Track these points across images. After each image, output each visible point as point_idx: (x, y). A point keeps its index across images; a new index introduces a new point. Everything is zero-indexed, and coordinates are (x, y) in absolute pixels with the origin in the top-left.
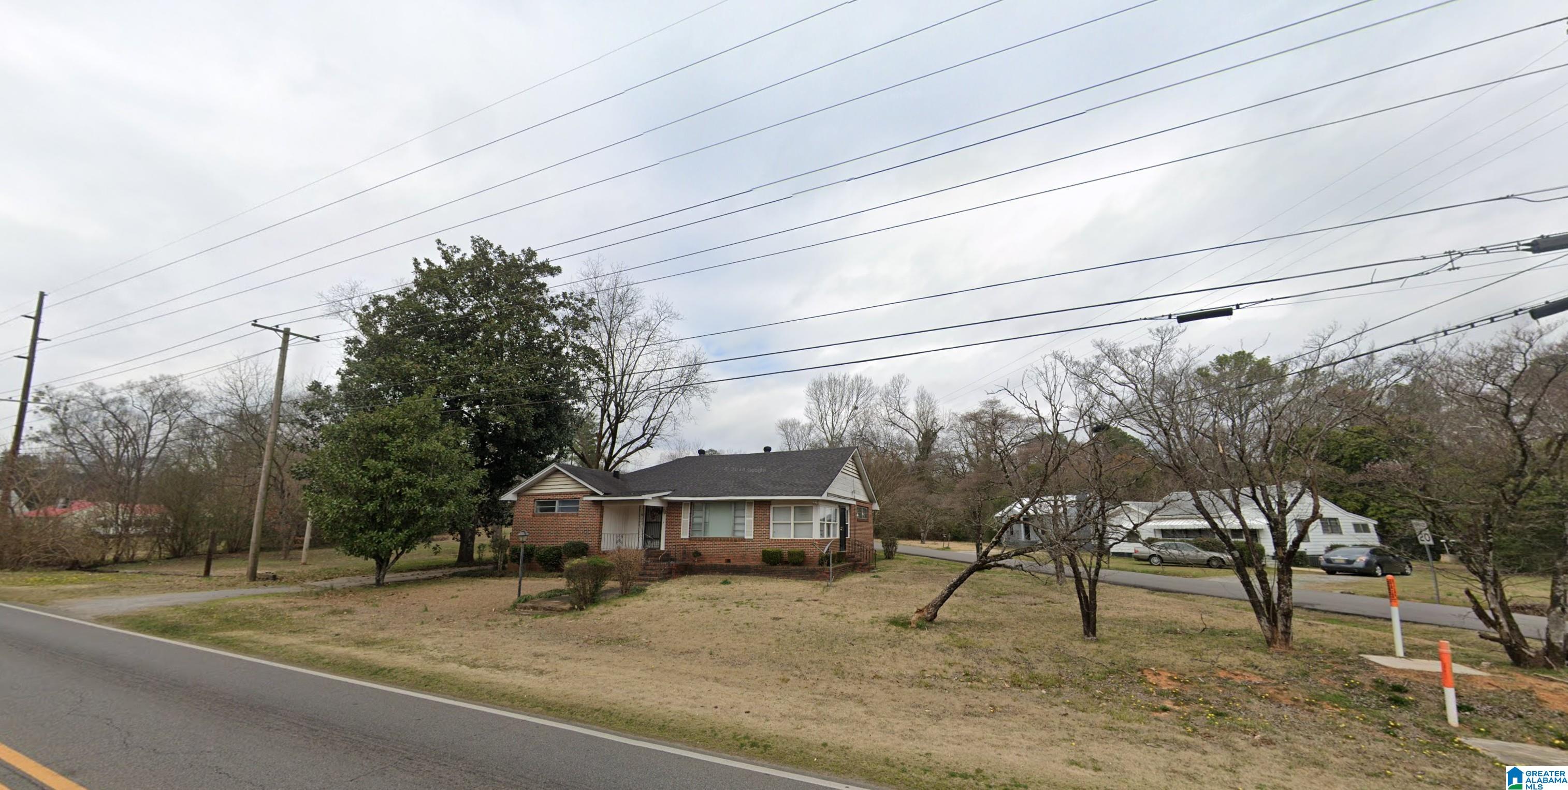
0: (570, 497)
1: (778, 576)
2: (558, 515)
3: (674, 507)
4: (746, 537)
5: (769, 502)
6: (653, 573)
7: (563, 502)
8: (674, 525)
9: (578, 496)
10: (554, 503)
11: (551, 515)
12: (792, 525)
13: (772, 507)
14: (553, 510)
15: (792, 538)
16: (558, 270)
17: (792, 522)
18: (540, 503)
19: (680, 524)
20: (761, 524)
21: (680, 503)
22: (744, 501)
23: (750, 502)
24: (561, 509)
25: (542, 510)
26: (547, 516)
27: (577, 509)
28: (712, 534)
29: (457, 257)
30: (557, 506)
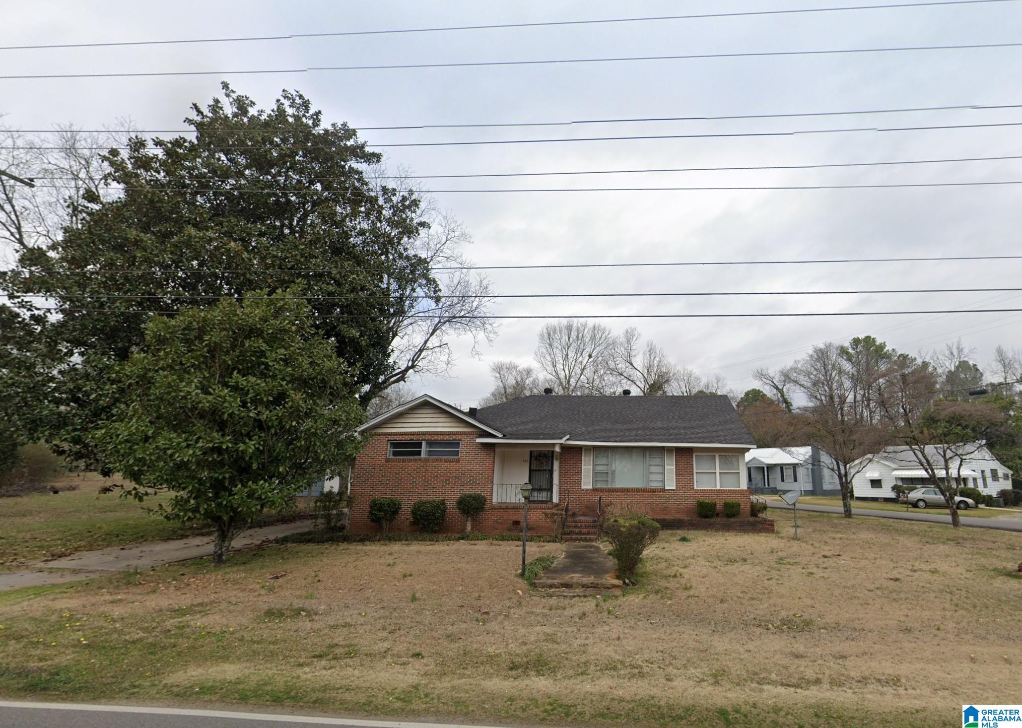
0: (440, 437)
1: (717, 530)
2: (426, 460)
3: (572, 453)
4: (667, 488)
5: (690, 450)
6: (584, 531)
7: (430, 444)
8: (572, 474)
9: (460, 437)
10: (420, 445)
11: (416, 460)
12: (718, 474)
13: (694, 455)
14: (419, 453)
15: (718, 488)
16: (377, 157)
17: (718, 471)
18: (395, 445)
19: (580, 472)
20: (684, 473)
21: (579, 449)
22: (663, 447)
23: (670, 449)
24: (430, 453)
25: (395, 454)
26: (410, 461)
27: (457, 453)
28: (619, 485)
29: (252, 111)
30: (424, 448)
